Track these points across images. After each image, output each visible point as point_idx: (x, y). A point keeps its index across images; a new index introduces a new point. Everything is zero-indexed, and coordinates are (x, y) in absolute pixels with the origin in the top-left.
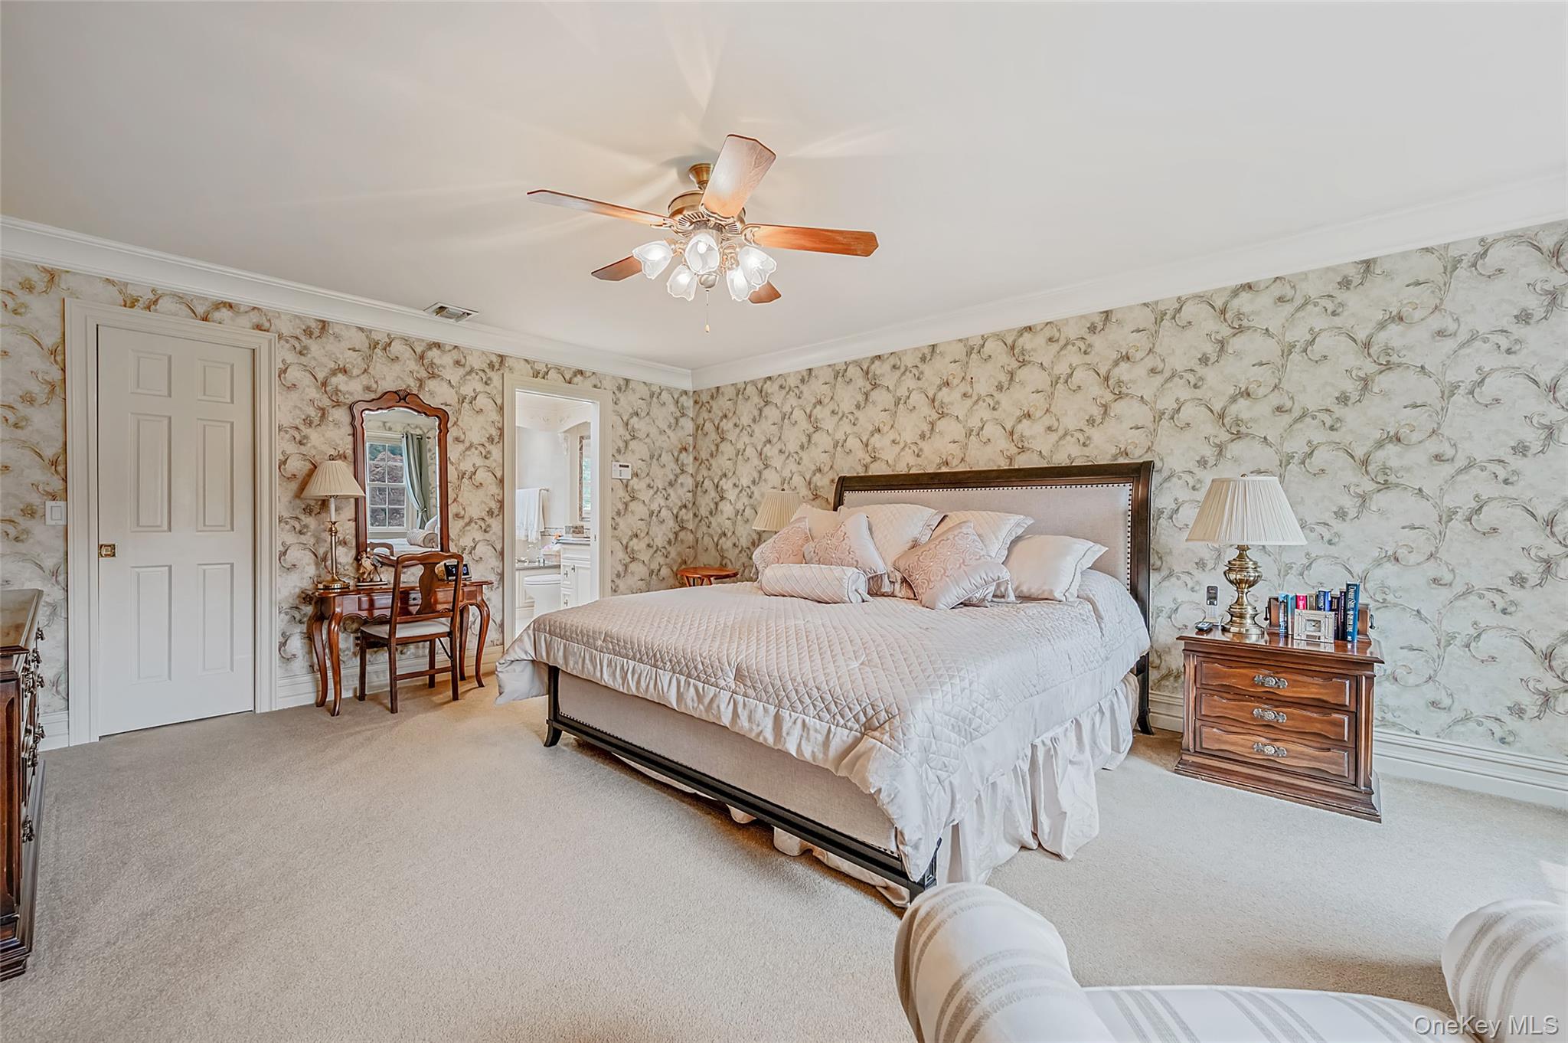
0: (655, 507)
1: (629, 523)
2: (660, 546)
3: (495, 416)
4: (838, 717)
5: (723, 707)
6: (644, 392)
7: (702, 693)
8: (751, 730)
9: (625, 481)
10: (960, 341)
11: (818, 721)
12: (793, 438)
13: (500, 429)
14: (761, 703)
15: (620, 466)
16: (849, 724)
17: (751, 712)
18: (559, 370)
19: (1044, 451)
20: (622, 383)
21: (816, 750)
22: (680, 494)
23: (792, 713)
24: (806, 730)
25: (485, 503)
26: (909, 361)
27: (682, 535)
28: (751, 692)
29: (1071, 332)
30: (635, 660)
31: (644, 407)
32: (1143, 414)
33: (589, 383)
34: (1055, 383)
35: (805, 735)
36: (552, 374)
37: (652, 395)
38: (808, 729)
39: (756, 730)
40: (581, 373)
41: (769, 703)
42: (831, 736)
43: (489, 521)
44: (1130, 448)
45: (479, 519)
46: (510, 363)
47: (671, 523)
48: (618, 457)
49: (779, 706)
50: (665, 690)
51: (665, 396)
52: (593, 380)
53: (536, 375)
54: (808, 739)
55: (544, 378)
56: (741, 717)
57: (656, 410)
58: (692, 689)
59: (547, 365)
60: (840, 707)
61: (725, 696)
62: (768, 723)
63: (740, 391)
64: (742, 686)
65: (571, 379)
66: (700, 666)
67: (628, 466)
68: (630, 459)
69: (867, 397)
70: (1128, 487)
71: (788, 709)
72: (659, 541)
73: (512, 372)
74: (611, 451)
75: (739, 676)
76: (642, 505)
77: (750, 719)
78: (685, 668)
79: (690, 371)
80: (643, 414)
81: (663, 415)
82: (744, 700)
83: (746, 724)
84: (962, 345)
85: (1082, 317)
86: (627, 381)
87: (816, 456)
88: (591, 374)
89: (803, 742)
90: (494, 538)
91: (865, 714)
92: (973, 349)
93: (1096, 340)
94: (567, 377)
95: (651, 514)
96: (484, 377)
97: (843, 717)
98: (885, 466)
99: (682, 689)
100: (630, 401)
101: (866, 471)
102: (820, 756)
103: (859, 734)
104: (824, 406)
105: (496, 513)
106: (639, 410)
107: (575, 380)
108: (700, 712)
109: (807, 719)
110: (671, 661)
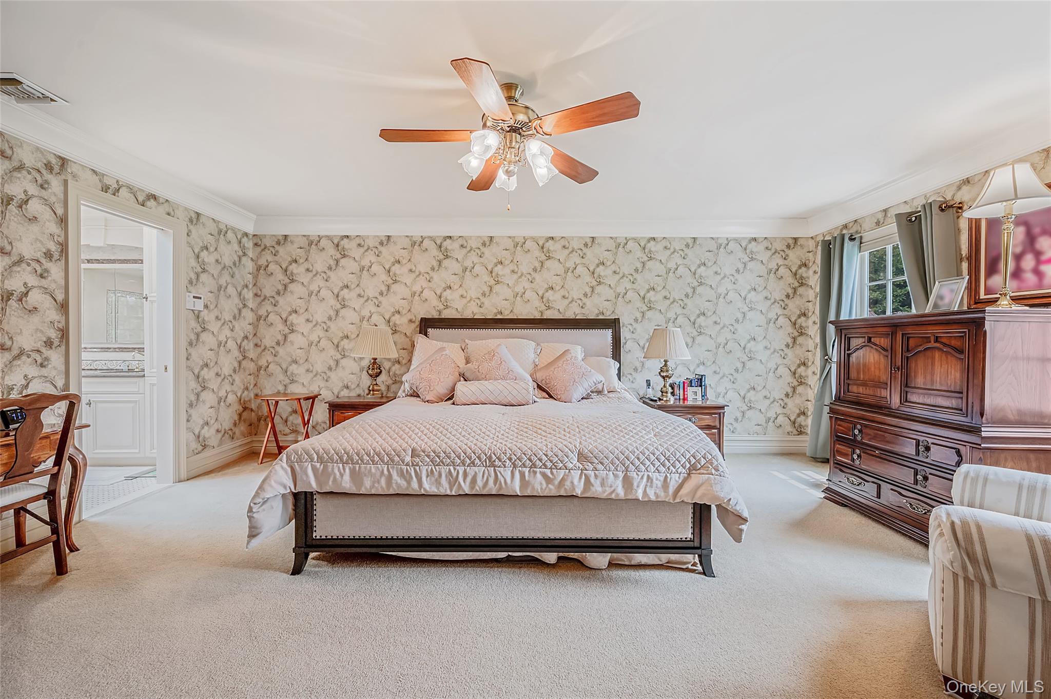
0: (222, 338)
1: (202, 353)
2: (227, 374)
3: (53, 228)
4: (671, 468)
5: (576, 481)
6: (212, 228)
7: (551, 476)
8: (604, 492)
9: (196, 312)
10: (510, 237)
11: (658, 474)
12: (372, 287)
13: (62, 245)
14: (611, 472)
15: (194, 297)
16: (679, 471)
17: (603, 479)
18: (130, 189)
19: (561, 309)
20: (194, 216)
21: (657, 491)
22: (244, 326)
23: (639, 473)
24: (650, 481)
25: (41, 331)
26: (473, 244)
27: (244, 363)
28: (600, 467)
29: (576, 245)
30: (464, 466)
31: (213, 242)
32: (610, 294)
33: (162, 210)
34: (566, 271)
35: (649, 484)
36: (124, 192)
37: (220, 232)
38: (652, 480)
39: (609, 490)
40: (154, 197)
41: (617, 470)
42: (669, 480)
43: (47, 352)
44: (605, 311)
45: (32, 351)
46: (74, 170)
47: (236, 353)
48: (190, 288)
49: (627, 469)
50: (509, 481)
51: (230, 235)
52: (166, 207)
53: (105, 189)
54: (651, 486)
55: (114, 194)
56: (595, 485)
57: (223, 247)
58: (539, 476)
59: (117, 181)
60: (672, 462)
61: (576, 474)
62: (619, 483)
63: (313, 243)
64: (589, 464)
65: (144, 201)
66: (544, 457)
67: (201, 298)
68: (203, 291)
69: (440, 264)
70: (610, 331)
71: (634, 471)
72: (227, 370)
73: (77, 181)
74: (184, 282)
75: (582, 457)
76: (211, 336)
77: (602, 484)
78: (528, 461)
79: (255, 217)
80: (212, 249)
81: (228, 253)
82: (595, 473)
83: (599, 489)
84: (510, 240)
85: (581, 237)
86: (198, 215)
87: (395, 300)
88: (164, 201)
89: (647, 489)
90: (54, 373)
91: (690, 463)
92: (519, 244)
93: (588, 252)
94: (141, 199)
95: (219, 345)
96: (39, 178)
97: (674, 467)
98: (456, 312)
99: (527, 478)
100: (201, 234)
101: (440, 315)
102: (662, 494)
103: (686, 475)
104: (402, 265)
105: (56, 342)
106: (209, 245)
107: (148, 203)
108: (552, 490)
109: (650, 474)
110: (510, 459)
